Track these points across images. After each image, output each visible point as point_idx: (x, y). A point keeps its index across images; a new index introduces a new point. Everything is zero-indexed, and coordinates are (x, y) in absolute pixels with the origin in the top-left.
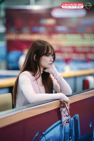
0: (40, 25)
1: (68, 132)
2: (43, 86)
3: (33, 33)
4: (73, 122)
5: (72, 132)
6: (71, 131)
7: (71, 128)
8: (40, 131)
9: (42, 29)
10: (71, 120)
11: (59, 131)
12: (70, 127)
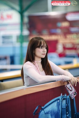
0: (57, 27)
1: (65, 108)
2: (44, 71)
3: (51, 34)
4: (69, 99)
5: (69, 108)
6: (67, 107)
7: (67, 105)
8: (40, 105)
9: (59, 31)
10: (67, 97)
11: (56, 106)
12: (66, 103)
